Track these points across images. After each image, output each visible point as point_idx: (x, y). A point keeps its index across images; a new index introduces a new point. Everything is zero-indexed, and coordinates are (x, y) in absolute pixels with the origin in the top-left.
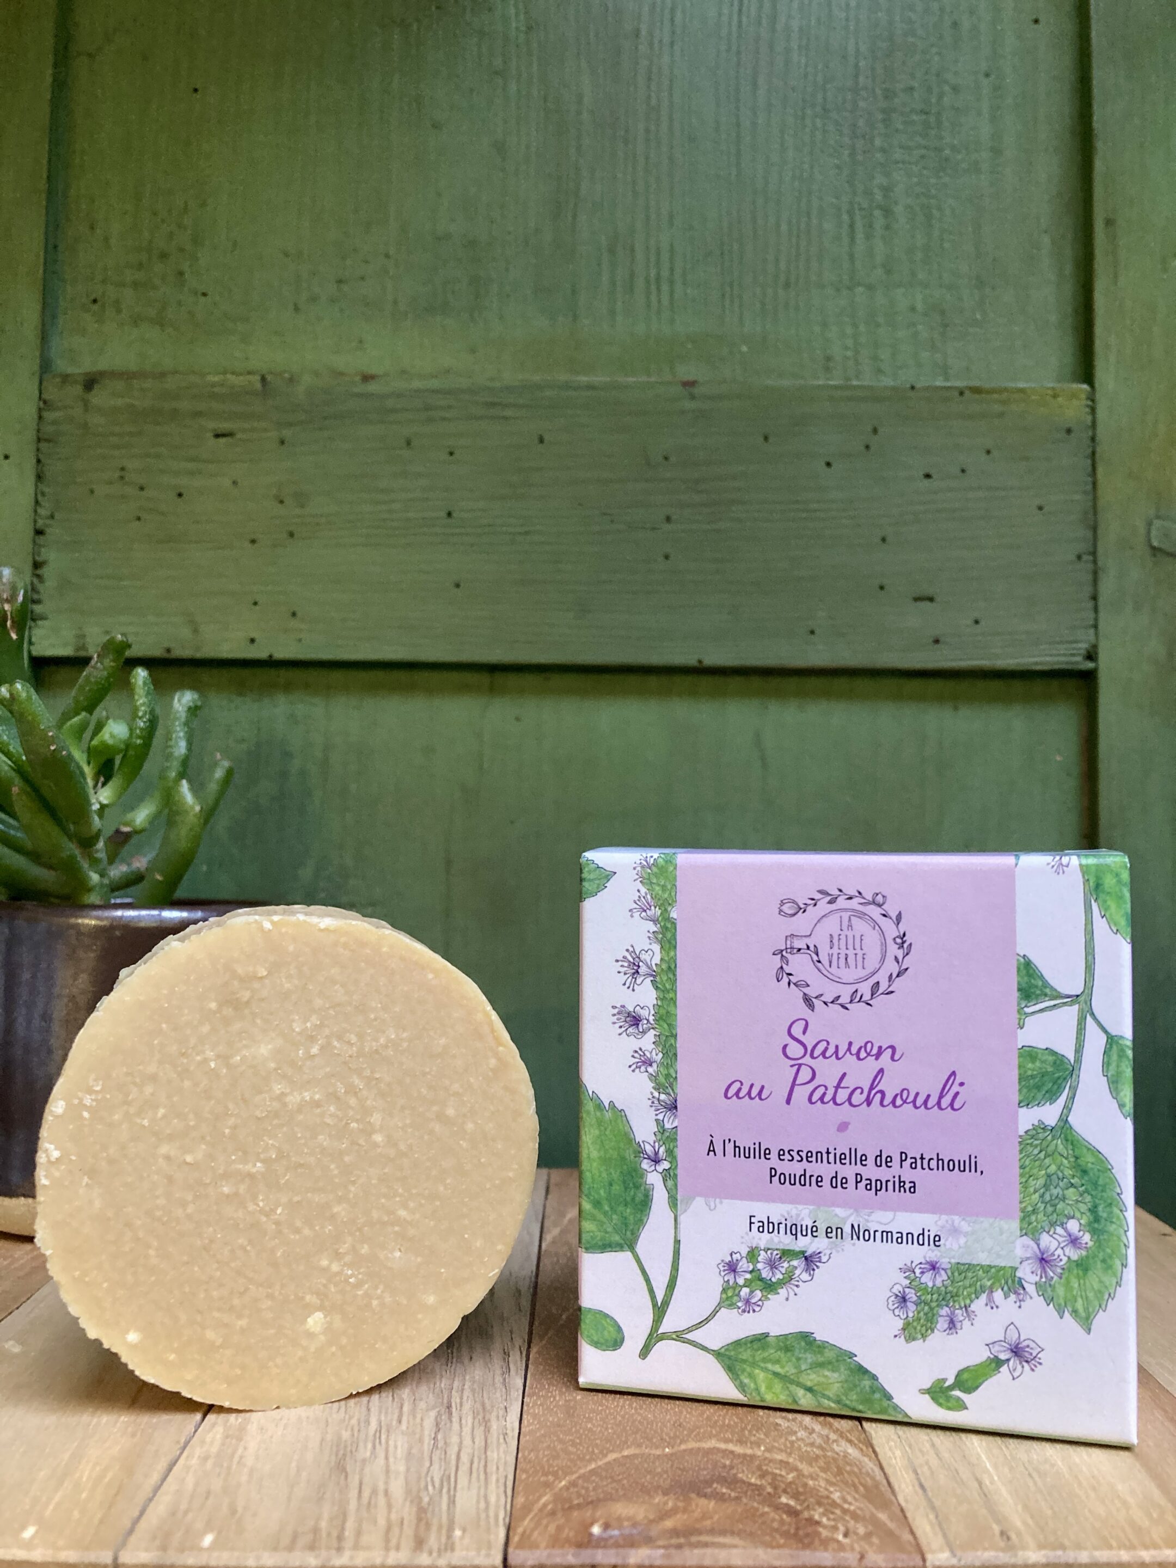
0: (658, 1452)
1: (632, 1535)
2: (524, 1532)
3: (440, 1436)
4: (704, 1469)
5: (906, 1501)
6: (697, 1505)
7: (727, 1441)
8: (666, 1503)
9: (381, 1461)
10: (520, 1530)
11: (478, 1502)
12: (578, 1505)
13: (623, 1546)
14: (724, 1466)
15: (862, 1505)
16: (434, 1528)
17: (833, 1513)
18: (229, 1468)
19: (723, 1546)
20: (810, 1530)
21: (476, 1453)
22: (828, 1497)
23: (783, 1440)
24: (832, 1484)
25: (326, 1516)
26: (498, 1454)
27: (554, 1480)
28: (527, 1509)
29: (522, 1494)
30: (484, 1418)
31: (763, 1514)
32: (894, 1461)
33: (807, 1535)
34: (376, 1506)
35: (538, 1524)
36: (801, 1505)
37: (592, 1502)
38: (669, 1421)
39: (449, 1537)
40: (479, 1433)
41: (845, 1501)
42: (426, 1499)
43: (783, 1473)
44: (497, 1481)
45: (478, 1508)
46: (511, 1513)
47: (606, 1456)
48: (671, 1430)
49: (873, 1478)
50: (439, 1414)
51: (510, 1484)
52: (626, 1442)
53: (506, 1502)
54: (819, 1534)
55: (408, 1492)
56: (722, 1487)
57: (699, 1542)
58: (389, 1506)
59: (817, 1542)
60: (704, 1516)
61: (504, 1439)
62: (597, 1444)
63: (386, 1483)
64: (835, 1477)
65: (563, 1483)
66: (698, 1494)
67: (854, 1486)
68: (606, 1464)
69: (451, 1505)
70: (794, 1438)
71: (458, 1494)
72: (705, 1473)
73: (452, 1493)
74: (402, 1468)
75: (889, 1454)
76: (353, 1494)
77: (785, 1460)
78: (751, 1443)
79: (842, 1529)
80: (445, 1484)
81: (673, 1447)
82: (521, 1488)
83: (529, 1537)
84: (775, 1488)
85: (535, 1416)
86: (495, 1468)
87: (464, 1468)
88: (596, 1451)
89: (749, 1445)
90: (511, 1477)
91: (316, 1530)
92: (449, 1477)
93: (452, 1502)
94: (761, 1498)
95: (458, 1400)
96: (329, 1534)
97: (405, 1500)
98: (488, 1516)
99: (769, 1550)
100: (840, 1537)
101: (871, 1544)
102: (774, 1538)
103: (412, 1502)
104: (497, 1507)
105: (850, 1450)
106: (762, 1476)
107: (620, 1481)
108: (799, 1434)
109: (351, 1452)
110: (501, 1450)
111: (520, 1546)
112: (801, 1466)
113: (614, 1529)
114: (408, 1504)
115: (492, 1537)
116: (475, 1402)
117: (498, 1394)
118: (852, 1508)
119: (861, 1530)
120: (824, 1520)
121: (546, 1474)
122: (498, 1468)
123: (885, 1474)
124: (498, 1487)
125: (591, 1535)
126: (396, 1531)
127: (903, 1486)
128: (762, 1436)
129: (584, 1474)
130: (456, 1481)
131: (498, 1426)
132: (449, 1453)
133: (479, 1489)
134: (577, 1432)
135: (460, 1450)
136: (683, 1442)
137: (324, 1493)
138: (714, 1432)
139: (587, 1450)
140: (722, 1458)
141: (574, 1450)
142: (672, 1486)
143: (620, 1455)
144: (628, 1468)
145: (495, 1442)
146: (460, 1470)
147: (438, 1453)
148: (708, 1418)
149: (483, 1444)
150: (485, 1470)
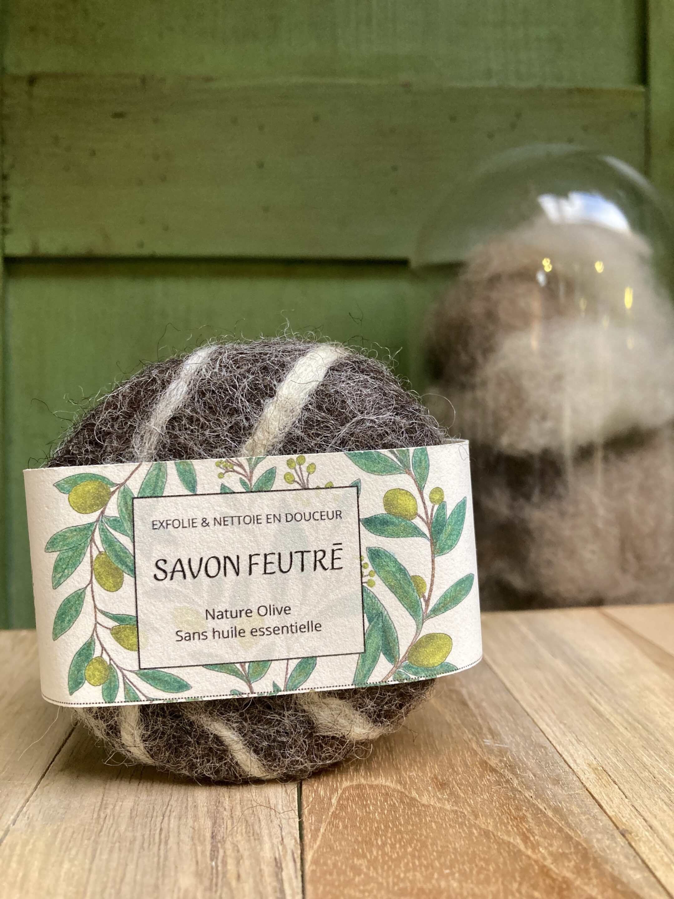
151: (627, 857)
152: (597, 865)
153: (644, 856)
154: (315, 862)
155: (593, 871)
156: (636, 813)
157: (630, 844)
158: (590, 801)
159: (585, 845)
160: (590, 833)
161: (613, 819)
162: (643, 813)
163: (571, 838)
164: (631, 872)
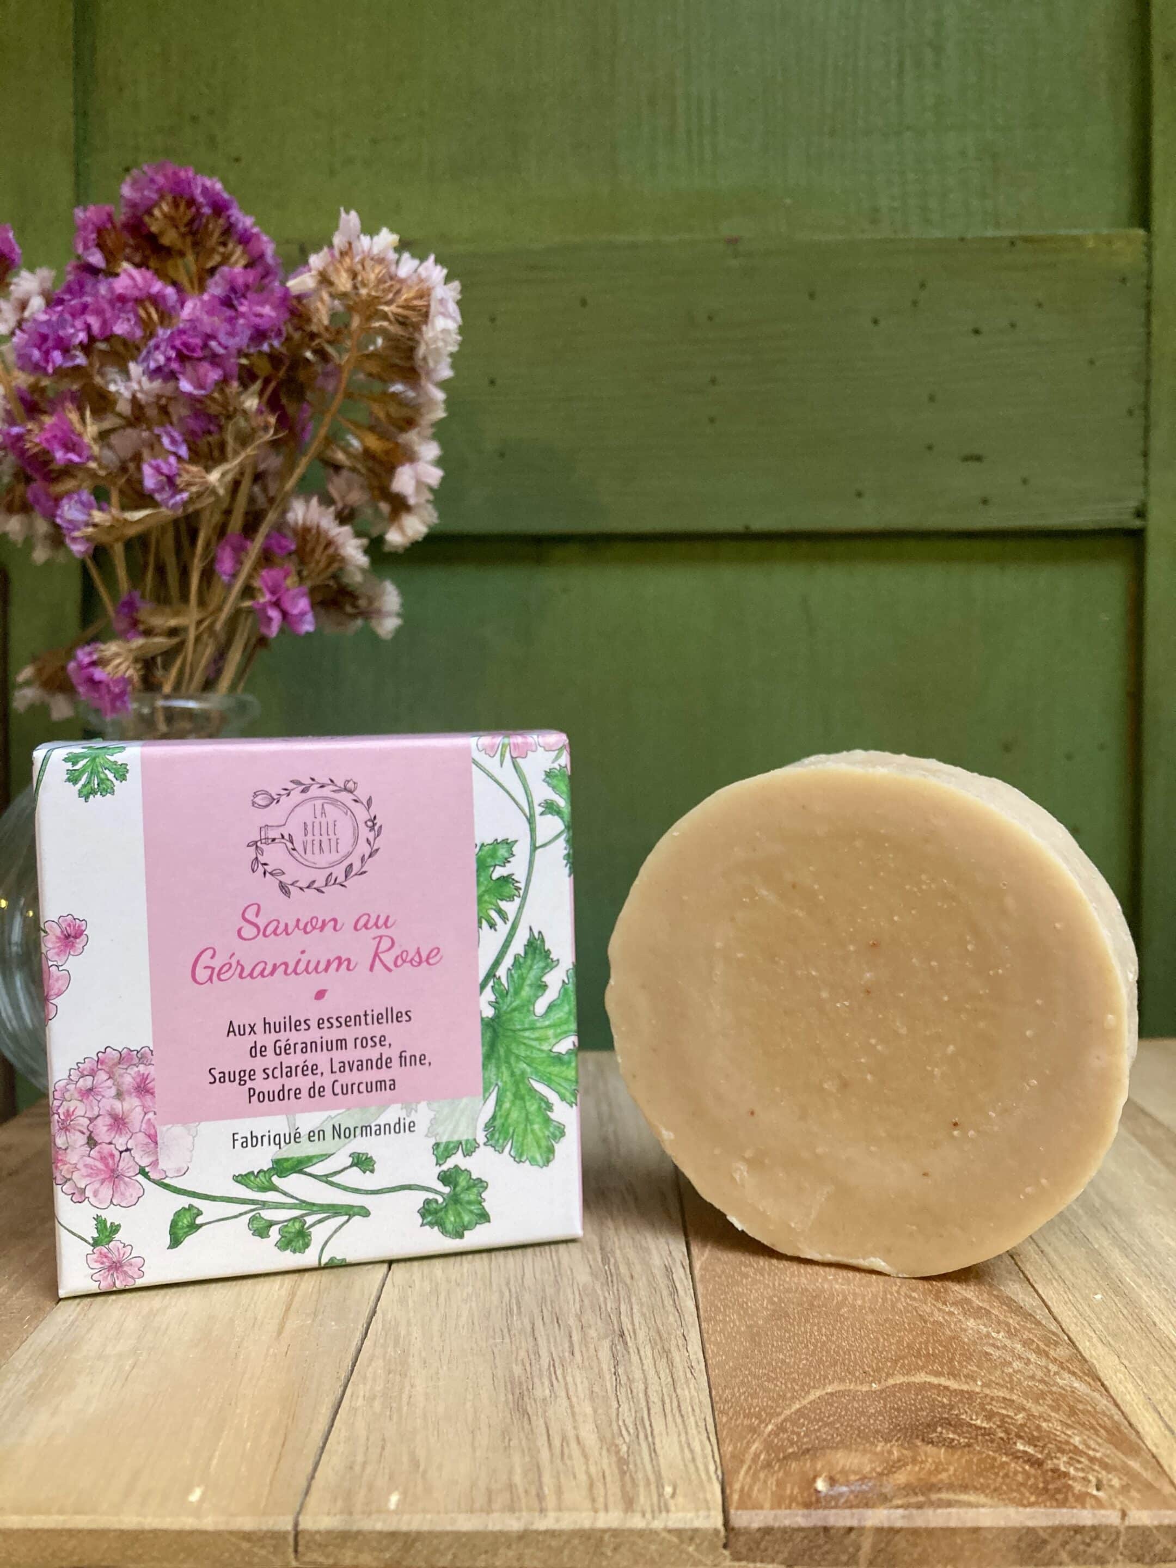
0: (865, 1388)
1: (863, 1492)
2: (742, 1490)
3: (620, 1371)
4: (922, 1409)
5: (1156, 1445)
6: (926, 1454)
7: (938, 1374)
8: (890, 1452)
9: (563, 1401)
10: (737, 1486)
11: (682, 1451)
12: (793, 1453)
13: (858, 1507)
14: (943, 1406)
15: (1108, 1452)
16: (642, 1484)
17: (1079, 1462)
18: (400, 1409)
19: (970, 1505)
20: (1058, 1484)
21: (664, 1390)
22: (1067, 1443)
23: (998, 1373)
24: (1068, 1426)
25: (518, 1470)
26: (690, 1393)
27: (759, 1425)
28: (738, 1458)
29: (727, 1441)
30: (663, 1348)
31: (1003, 1465)
32: (1128, 1397)
33: (1058, 1491)
34: (570, 1457)
35: (755, 1478)
36: (1041, 1452)
37: (808, 1450)
38: (867, 1348)
39: (660, 1495)
40: (662, 1364)
41: (1089, 1447)
42: (624, 1448)
43: (1012, 1414)
44: (697, 1425)
45: (683, 1459)
46: (722, 1465)
47: (808, 1392)
48: (872, 1361)
49: (1111, 1417)
50: (613, 1344)
51: (711, 1428)
52: (826, 1377)
53: (712, 1451)
54: (1070, 1488)
55: (602, 1439)
56: (948, 1430)
57: (940, 1500)
58: (585, 1456)
59: (1071, 1499)
60: (939, 1468)
62: (794, 1379)
63: (575, 1428)
64: (1069, 1417)
65: (770, 1427)
66: (923, 1440)
67: (1093, 1428)
68: (810, 1403)
69: (653, 1455)
70: (1011, 1370)
71: (657, 1441)
72: (925, 1413)
73: (650, 1439)
74: (589, 1410)
75: (1122, 1388)
76: (542, 1441)
77: (1008, 1397)
78: (965, 1376)
79: (1093, 1480)
80: (639, 1428)
81: (880, 1382)
82: (725, 1433)
83: (750, 1497)
84: (1007, 1432)
85: (717, 1344)
86: (690, 1409)
87: (656, 1409)
88: (797, 1388)
89: (963, 1379)
90: (710, 1420)
91: (511, 1487)
92: (642, 1421)
93: (653, 1451)
94: (995, 1445)
95: (630, 1327)
96: (526, 1492)
97: (601, 1448)
98: (697, 1469)
99: (1021, 1509)
100: (1095, 1492)
101: (1132, 1499)
102: (1022, 1494)
103: (608, 1450)
104: (705, 1457)
105: (1076, 1384)
106: (990, 1416)
107: (833, 1423)
108: (1015, 1365)
109: (528, 1390)
110: (692, 1386)
111: (742, 1506)
112: (1029, 1405)
113: (841, 1485)
114: (604, 1452)
115: (709, 1496)
116: (649, 1329)
117: (671, 1319)
118: (1098, 1455)
119: (1116, 1482)
120: (1072, 1471)
121: (748, 1416)
122: (693, 1410)
123: (1123, 1413)
124: (699, 1432)
125: (817, 1492)
126: (599, 1485)
127: (1147, 1428)
128: (975, 1368)
129: (790, 1416)
130: (651, 1425)
131: (681, 1356)
132: (635, 1391)
133: (679, 1435)
134: (770, 1364)
135: (646, 1388)
136: (888, 1375)
137: (510, 1440)
138: (920, 1363)
139: (786, 1387)
140: (939, 1395)
141: (771, 1386)
142: (891, 1430)
143: (824, 1392)
144: (837, 1408)
145: (682, 1377)
146: (652, 1411)
147: (623, 1390)
148: (909, 1346)
149: (670, 1379)
150: (680, 1411)
151: (1009, 1272)
153: (1028, 1273)
154: (704, 1268)
157: (1016, 1264)
164: (1011, 1283)
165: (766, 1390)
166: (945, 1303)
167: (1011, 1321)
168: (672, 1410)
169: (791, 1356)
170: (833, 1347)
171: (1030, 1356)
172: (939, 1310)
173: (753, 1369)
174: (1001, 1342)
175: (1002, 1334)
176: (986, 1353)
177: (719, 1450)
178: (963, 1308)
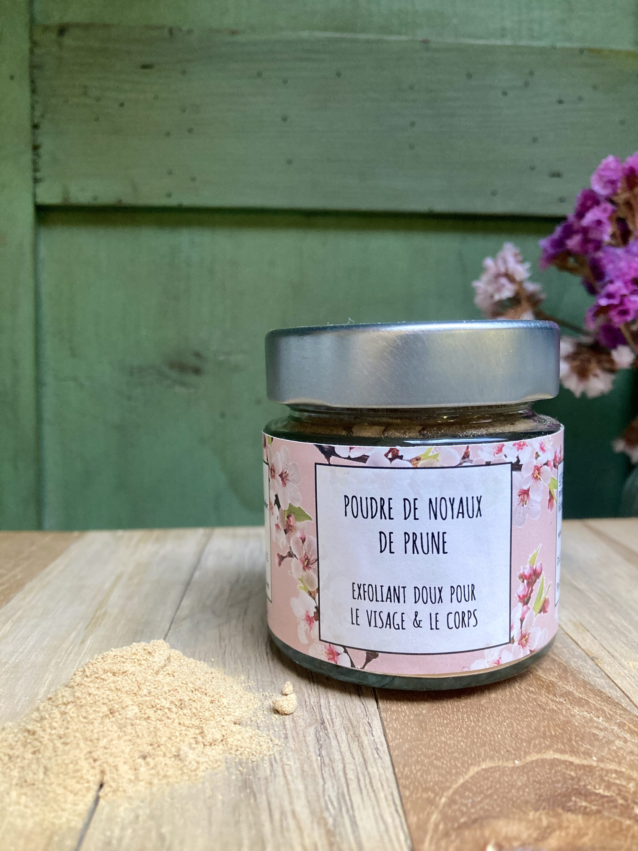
0: (510, 765)
3: (324, 753)
4: (557, 781)
6: (568, 820)
7: (563, 752)
8: (540, 820)
9: (281, 780)
11: (377, 823)
12: (465, 823)
14: (572, 778)
21: (359, 769)
23: (606, 749)
26: (378, 770)
27: (435, 798)
28: (422, 827)
29: (412, 813)
30: (355, 733)
31: (629, 827)
34: (288, 830)
35: (438, 846)
37: (476, 820)
38: (506, 732)
40: (355, 746)
42: (330, 821)
43: (624, 783)
44: (386, 797)
45: (379, 830)
46: (410, 835)
47: (468, 769)
48: (511, 742)
50: (317, 731)
51: (398, 802)
52: (479, 755)
53: (401, 823)
55: (313, 813)
56: (580, 800)
58: (300, 829)
60: (580, 833)
61: (378, 754)
62: (456, 757)
63: (291, 803)
65: (443, 800)
66: (563, 808)
68: (472, 778)
70: (615, 748)
71: (357, 814)
72: (560, 785)
73: (351, 812)
74: (301, 787)
76: (265, 817)
77: (618, 769)
78: (583, 753)
80: (342, 803)
81: (521, 759)
84: (625, 799)
86: (379, 785)
87: (353, 785)
88: (459, 765)
89: (582, 756)
92: (343, 795)
93: (354, 823)
94: (619, 811)
95: (329, 717)
97: (312, 822)
98: (390, 840)
103: (319, 823)
104: (395, 827)
106: (608, 786)
107: (491, 796)
108: (617, 743)
109: (254, 771)
110: (379, 765)
114: (315, 826)
121: (426, 790)
122: (382, 785)
124: (389, 806)
128: (589, 747)
129: (458, 789)
130: (350, 799)
131: (368, 740)
132: (336, 769)
133: (373, 808)
134: (435, 745)
135: (344, 767)
136: (526, 753)
137: (239, 815)
138: (547, 743)
139: (451, 764)
140: (567, 769)
141: (439, 764)
142: (538, 800)
143: (480, 769)
144: (492, 782)
145: (371, 758)
146: (351, 788)
147: (327, 769)
148: (536, 729)
149: (361, 759)
150: (372, 787)
151: (595, 672)
152: (573, 675)
153: (607, 672)
155: (570, 679)
156: (602, 648)
157: (597, 665)
158: (569, 641)
159: (565, 664)
160: (569, 658)
161: (586, 651)
162: (608, 649)
163: (556, 660)
164: (597, 680)
165: (436, 767)
166: (555, 695)
167: (605, 708)
168: (366, 786)
169: (450, 738)
170: (481, 731)
171: (626, 736)
172: (552, 700)
173: (423, 749)
174: (602, 725)
175: (601, 718)
176: (594, 733)
177: (406, 820)
178: (569, 699)
